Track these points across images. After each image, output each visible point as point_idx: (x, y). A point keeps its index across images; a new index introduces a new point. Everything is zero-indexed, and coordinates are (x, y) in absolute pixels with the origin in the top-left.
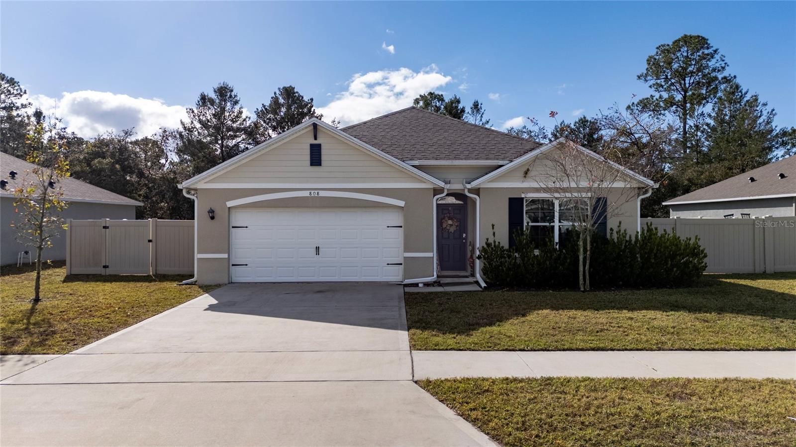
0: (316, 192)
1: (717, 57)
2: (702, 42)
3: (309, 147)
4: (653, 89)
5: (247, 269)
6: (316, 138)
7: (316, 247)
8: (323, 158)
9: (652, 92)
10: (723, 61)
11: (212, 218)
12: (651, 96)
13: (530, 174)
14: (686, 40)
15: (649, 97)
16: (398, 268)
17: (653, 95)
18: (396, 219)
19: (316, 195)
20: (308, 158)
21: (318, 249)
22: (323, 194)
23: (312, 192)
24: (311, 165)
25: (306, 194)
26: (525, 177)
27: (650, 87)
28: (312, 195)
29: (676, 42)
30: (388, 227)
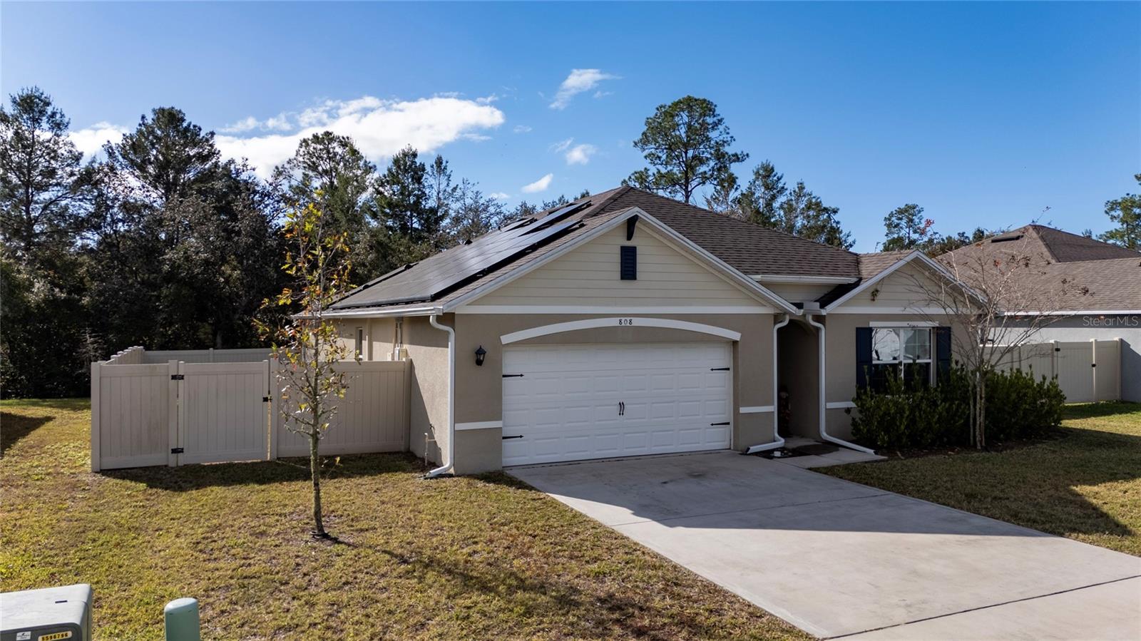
0: (628, 319)
1: (721, 128)
2: (707, 107)
3: (619, 251)
4: (649, 161)
5: (522, 442)
6: (629, 237)
7: (620, 403)
8: (639, 267)
9: (647, 164)
10: (728, 133)
11: (479, 363)
12: (646, 169)
13: (880, 296)
14: (689, 103)
15: (643, 170)
16: (723, 429)
17: (648, 168)
18: (721, 357)
19: (628, 325)
20: (618, 267)
21: (622, 405)
22: (637, 322)
23: (623, 319)
24: (622, 278)
25: (614, 322)
26: (874, 300)
27: (646, 157)
28: (623, 324)
29: (676, 104)
30: (712, 370)
